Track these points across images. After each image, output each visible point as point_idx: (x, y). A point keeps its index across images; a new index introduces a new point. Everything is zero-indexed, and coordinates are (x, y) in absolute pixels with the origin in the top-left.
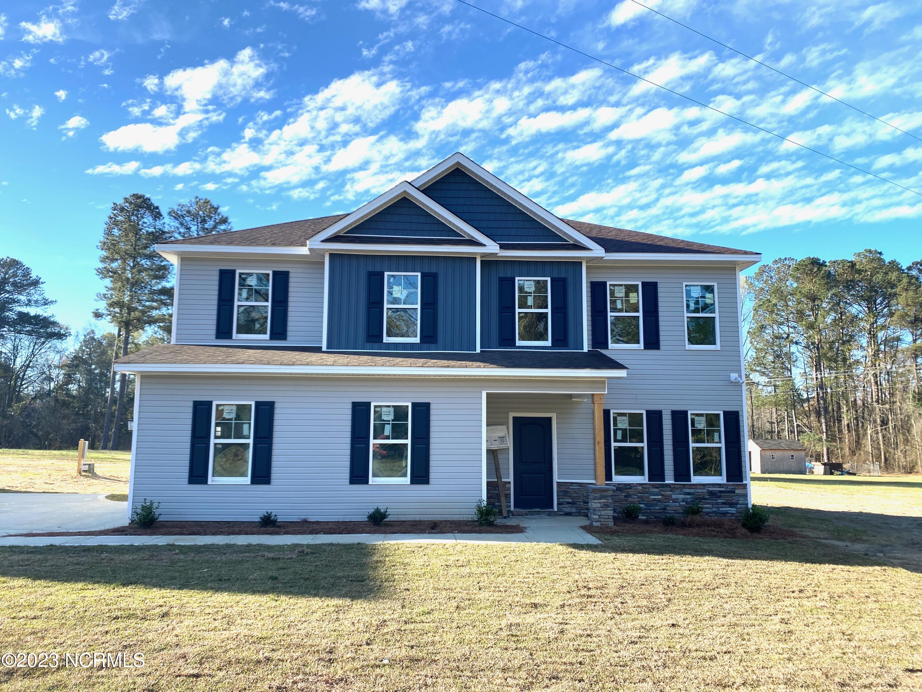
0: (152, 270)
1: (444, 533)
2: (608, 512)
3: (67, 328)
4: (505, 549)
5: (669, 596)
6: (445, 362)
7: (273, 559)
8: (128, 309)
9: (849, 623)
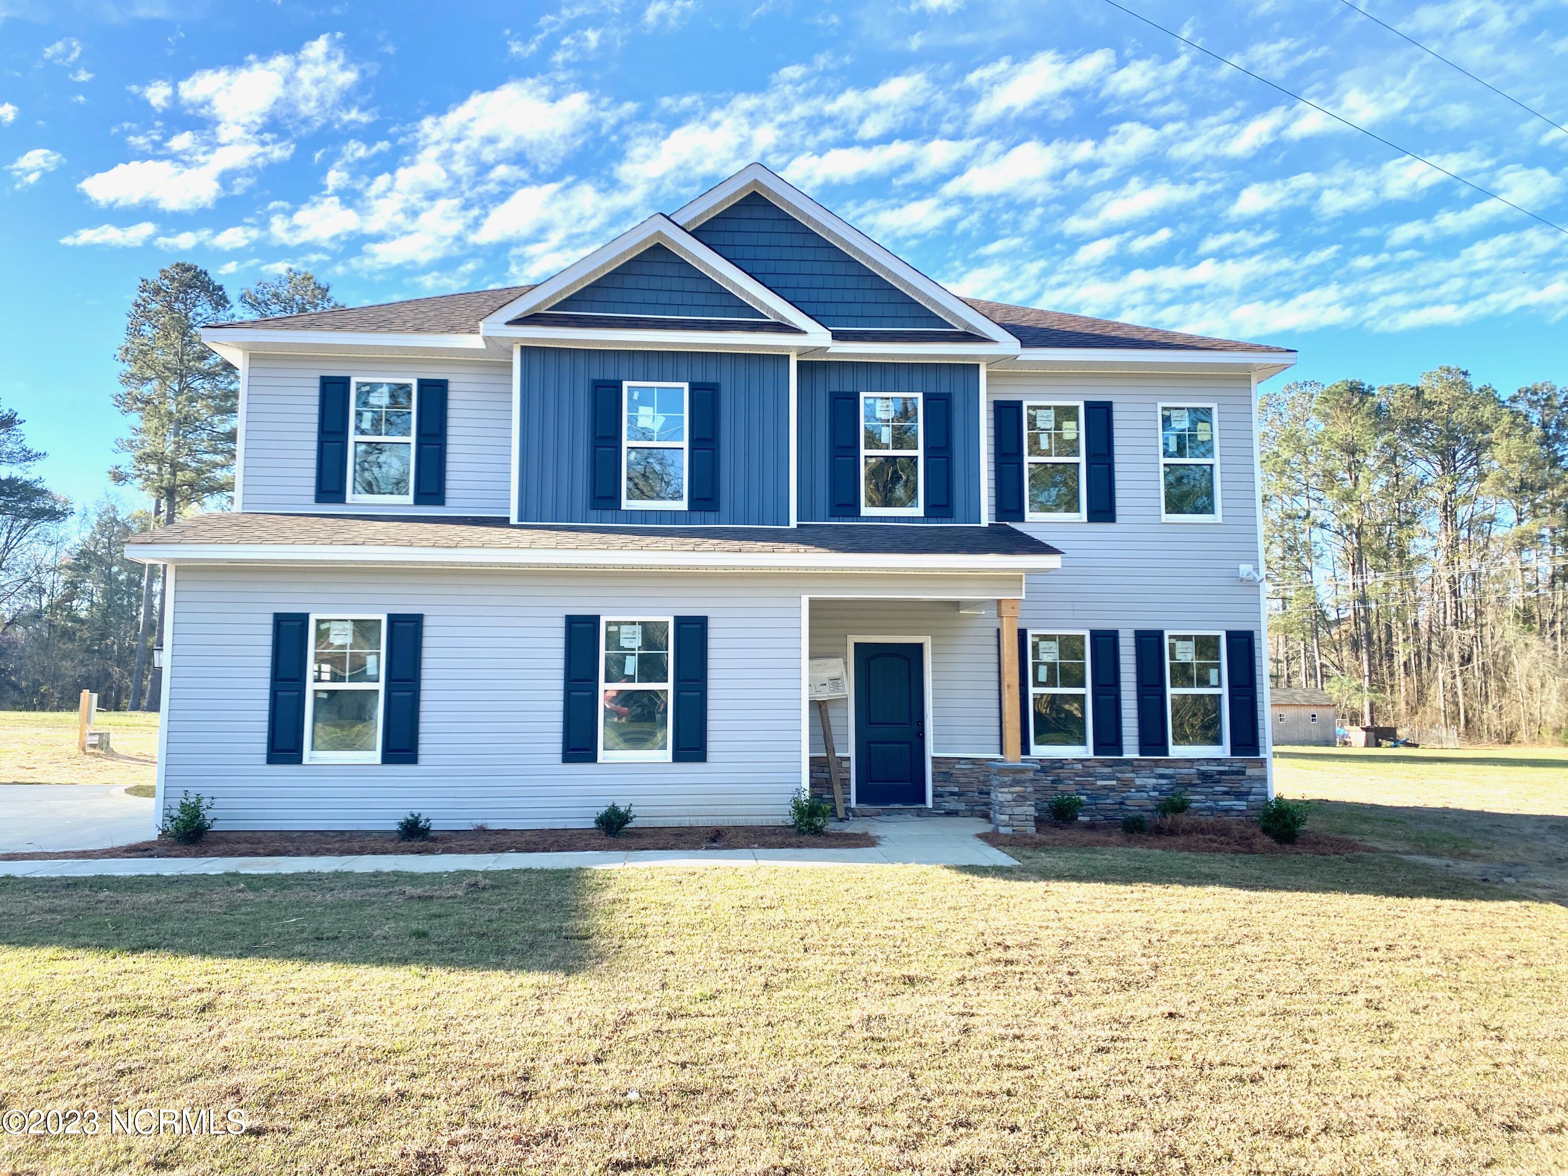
0: (214, 398)
1: (734, 848)
2: (1025, 808)
3: (66, 502)
4: (846, 875)
5: (1154, 959)
6: (736, 544)
7: (420, 898)
8: (171, 466)
9: (1488, 1005)
